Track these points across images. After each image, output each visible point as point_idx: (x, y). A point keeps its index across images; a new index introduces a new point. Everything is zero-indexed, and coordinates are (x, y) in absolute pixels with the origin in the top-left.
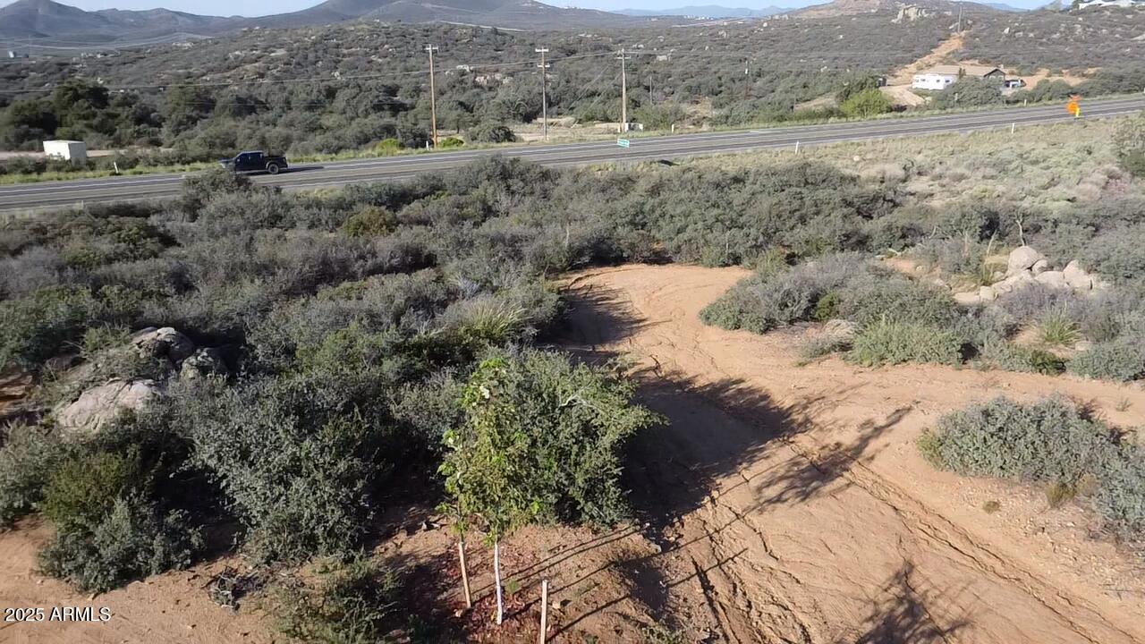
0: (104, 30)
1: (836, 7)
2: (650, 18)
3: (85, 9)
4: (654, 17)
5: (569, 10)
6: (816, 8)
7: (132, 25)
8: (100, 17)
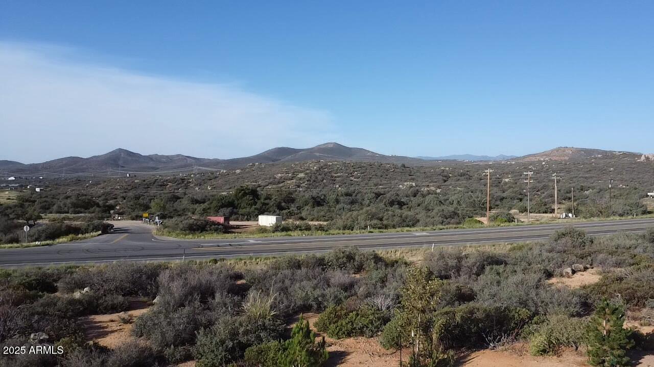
0: (151, 164)
1: (546, 155)
2: (438, 161)
3: (143, 154)
4: (440, 160)
5: (392, 157)
6: (534, 155)
7: (164, 162)
8: (150, 158)
